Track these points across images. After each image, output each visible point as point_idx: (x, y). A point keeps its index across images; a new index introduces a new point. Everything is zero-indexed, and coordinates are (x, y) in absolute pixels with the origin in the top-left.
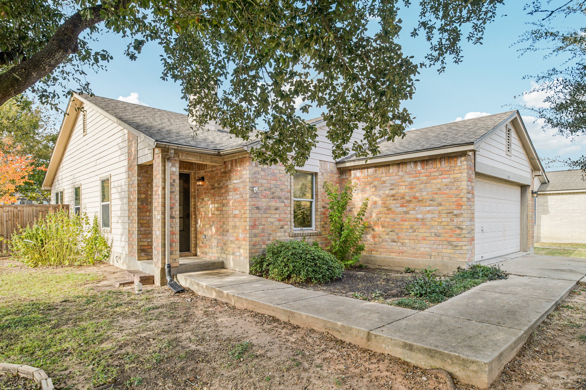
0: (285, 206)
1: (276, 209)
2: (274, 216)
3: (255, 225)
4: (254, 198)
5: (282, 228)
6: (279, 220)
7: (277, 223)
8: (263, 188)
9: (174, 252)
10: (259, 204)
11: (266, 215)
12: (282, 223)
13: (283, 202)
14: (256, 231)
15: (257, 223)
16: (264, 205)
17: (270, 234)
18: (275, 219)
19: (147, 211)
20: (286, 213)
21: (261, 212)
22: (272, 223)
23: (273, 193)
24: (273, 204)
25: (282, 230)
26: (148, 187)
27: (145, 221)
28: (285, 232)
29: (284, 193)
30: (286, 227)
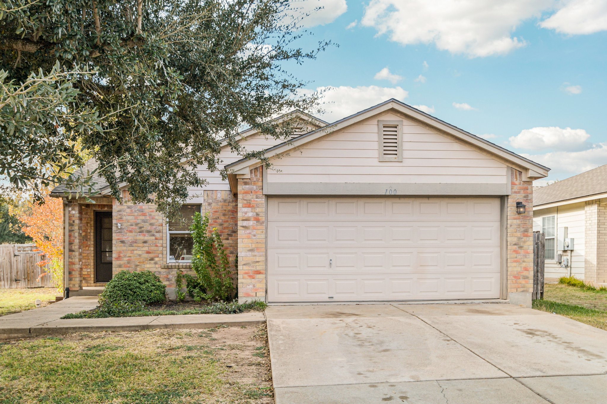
0: (156, 239)
1: (145, 242)
2: (142, 249)
3: (119, 256)
4: (118, 233)
5: (152, 259)
6: (148, 252)
7: (146, 255)
8: (129, 224)
9: (74, 279)
10: (124, 238)
11: (132, 248)
12: (151, 255)
13: (153, 235)
14: (122, 262)
15: (122, 255)
16: (129, 239)
17: (137, 266)
18: (143, 252)
19: (87, 246)
20: (157, 246)
21: (127, 245)
22: (140, 255)
23: (141, 228)
24: (141, 237)
25: (153, 262)
26: (87, 226)
27: (85, 255)
28: (156, 263)
29: (155, 227)
30: (157, 259)
